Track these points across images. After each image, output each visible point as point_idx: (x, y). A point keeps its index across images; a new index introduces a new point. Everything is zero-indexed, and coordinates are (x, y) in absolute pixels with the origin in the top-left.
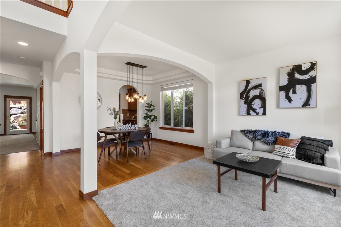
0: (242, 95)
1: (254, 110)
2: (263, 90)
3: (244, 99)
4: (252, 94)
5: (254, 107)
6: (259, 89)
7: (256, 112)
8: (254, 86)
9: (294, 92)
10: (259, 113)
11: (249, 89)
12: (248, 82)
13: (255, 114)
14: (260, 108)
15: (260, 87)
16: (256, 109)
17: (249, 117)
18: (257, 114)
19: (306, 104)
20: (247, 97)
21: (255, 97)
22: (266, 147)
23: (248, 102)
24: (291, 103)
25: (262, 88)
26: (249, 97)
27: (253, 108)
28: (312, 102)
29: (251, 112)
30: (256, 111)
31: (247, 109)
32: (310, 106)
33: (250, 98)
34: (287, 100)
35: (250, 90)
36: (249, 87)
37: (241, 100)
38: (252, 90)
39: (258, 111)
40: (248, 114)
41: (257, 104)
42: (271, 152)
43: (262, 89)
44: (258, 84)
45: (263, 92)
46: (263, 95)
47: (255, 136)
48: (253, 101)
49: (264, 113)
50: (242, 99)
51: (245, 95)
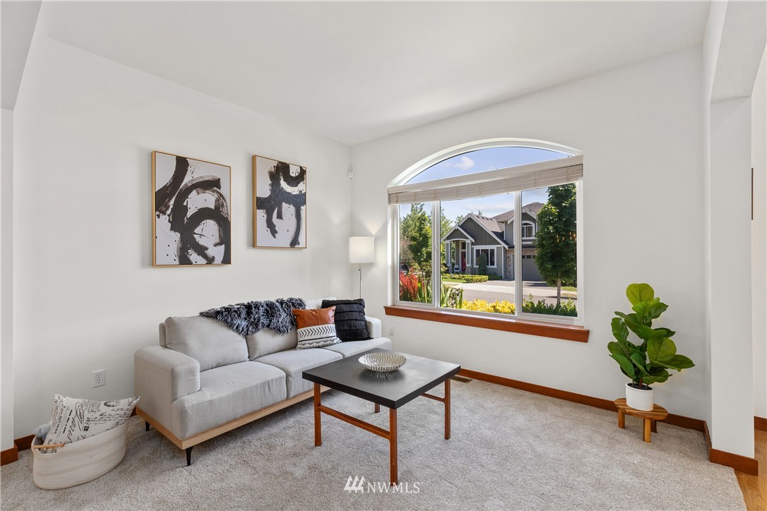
0: (161, 199)
1: (201, 251)
2: (224, 198)
3: (168, 212)
4: (196, 202)
5: (202, 241)
6: (214, 191)
7: (205, 256)
8: (201, 180)
9: (280, 216)
10: (214, 257)
11: (186, 185)
12: (182, 164)
13: (204, 261)
14: (216, 245)
15: (215, 188)
16: (207, 249)
17: (186, 270)
18: (210, 261)
19: (294, 243)
20: (180, 209)
21: (203, 214)
22: (279, 340)
23: (184, 225)
24: (275, 237)
25: (222, 191)
26: (186, 208)
27: (198, 243)
28: (301, 239)
29: (194, 257)
30: (206, 252)
31: (180, 245)
32: (300, 246)
33: (189, 214)
34: (269, 230)
35: (189, 190)
36: (187, 180)
37: (159, 216)
38: (194, 192)
39: (211, 252)
40: (184, 261)
41: (207, 232)
42: (293, 347)
43: (221, 195)
44: (210, 178)
45: (224, 203)
46: (224, 210)
47: (252, 320)
48: (198, 224)
49: (227, 260)
50: (164, 214)
51: (172, 202)
